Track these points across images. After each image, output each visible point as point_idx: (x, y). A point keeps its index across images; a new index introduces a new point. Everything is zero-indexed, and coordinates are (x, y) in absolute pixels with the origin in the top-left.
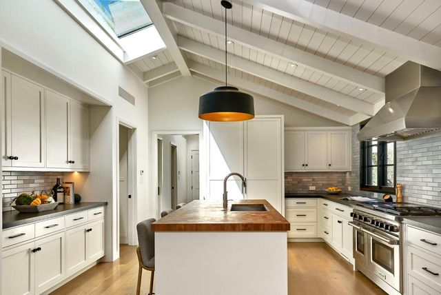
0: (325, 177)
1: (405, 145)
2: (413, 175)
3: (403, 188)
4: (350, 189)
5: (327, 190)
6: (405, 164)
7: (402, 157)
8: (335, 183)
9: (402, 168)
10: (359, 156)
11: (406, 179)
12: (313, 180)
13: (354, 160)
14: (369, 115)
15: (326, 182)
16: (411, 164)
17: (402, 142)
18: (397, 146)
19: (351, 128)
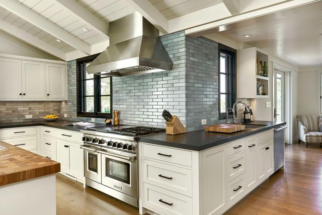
0: (42, 106)
1: (120, 80)
2: (128, 104)
3: (119, 113)
4: (66, 116)
5: (45, 118)
6: (120, 95)
7: (117, 89)
8: (51, 111)
9: (117, 98)
10: (76, 87)
11: (121, 106)
12: (30, 109)
13: (70, 91)
14: (88, 54)
15: (43, 111)
16: (125, 95)
17: (118, 78)
18: (113, 81)
19: (67, 63)
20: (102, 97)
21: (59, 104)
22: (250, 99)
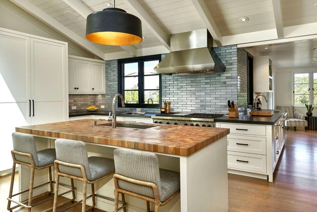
0: (83, 99)
2: (179, 96)
4: (102, 107)
8: (89, 103)
10: (116, 83)
11: (172, 98)
12: (74, 101)
13: (108, 86)
14: (134, 56)
16: (177, 89)
19: (105, 62)
20: (145, 91)
21: (94, 97)
22: (258, 93)
